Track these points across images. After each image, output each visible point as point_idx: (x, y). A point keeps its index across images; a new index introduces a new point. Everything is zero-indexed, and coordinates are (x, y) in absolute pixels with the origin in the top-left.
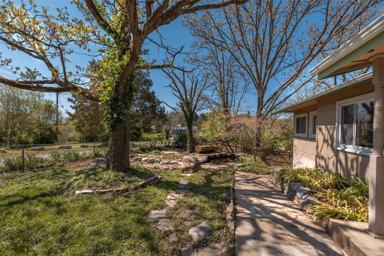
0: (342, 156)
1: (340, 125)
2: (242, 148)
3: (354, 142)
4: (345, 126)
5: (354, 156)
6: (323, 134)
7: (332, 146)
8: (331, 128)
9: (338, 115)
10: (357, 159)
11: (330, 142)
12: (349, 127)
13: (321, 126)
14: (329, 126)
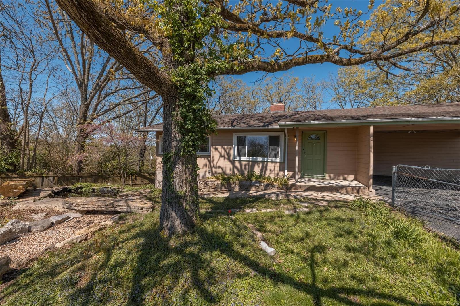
0: (237, 164)
1: (236, 147)
2: (56, 178)
3: (246, 156)
4: (240, 147)
5: (246, 163)
6: (219, 152)
7: (229, 159)
8: (227, 148)
9: (235, 140)
10: (248, 164)
11: (226, 156)
12: (243, 148)
13: (217, 147)
14: (226, 147)
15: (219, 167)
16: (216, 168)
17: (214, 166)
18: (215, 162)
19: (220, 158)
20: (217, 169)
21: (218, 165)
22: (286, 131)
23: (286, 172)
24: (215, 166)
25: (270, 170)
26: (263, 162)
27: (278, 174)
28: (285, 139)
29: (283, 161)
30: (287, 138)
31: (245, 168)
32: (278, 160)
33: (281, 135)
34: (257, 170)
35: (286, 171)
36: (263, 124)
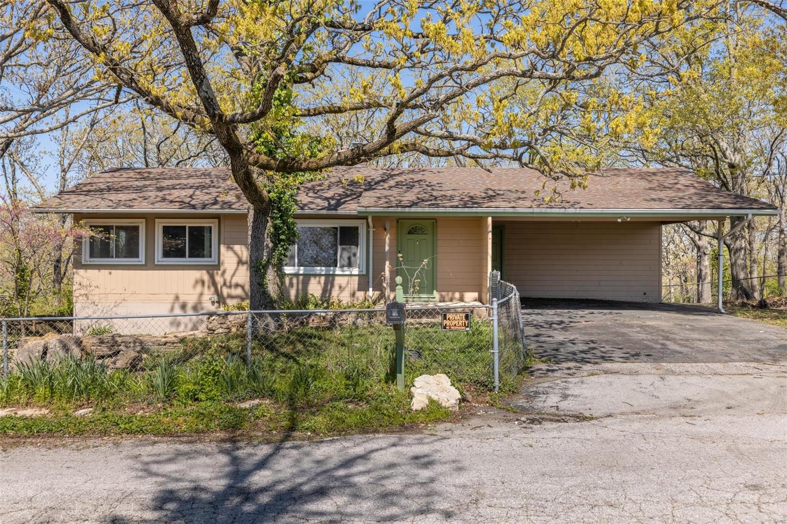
3: (296, 265)
6: (235, 253)
15: (237, 285)
16: (230, 287)
17: (225, 284)
18: (228, 276)
19: (238, 266)
20: (233, 289)
21: (234, 281)
22: (370, 220)
23: (371, 292)
24: (228, 284)
25: (340, 287)
26: (327, 276)
27: (353, 295)
28: (368, 232)
29: (364, 273)
30: (371, 230)
31: (291, 284)
32: (355, 271)
33: (361, 225)
34: (315, 288)
35: (371, 289)
36: (326, 204)
